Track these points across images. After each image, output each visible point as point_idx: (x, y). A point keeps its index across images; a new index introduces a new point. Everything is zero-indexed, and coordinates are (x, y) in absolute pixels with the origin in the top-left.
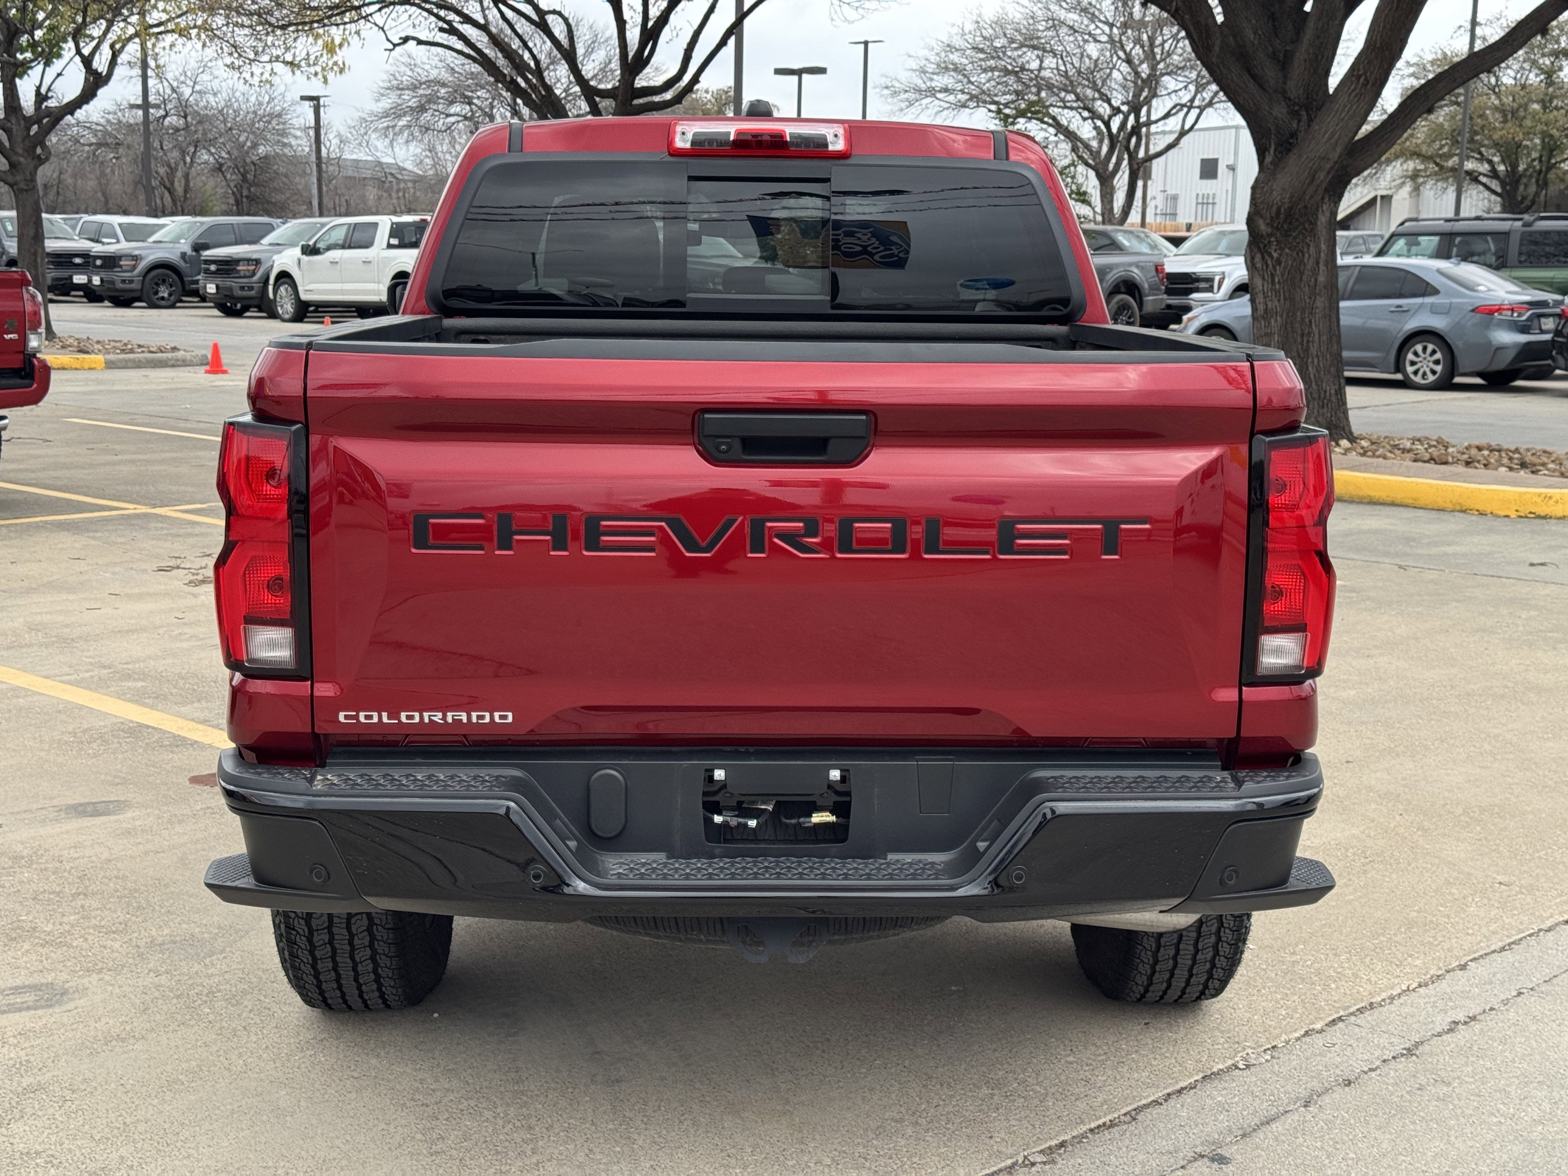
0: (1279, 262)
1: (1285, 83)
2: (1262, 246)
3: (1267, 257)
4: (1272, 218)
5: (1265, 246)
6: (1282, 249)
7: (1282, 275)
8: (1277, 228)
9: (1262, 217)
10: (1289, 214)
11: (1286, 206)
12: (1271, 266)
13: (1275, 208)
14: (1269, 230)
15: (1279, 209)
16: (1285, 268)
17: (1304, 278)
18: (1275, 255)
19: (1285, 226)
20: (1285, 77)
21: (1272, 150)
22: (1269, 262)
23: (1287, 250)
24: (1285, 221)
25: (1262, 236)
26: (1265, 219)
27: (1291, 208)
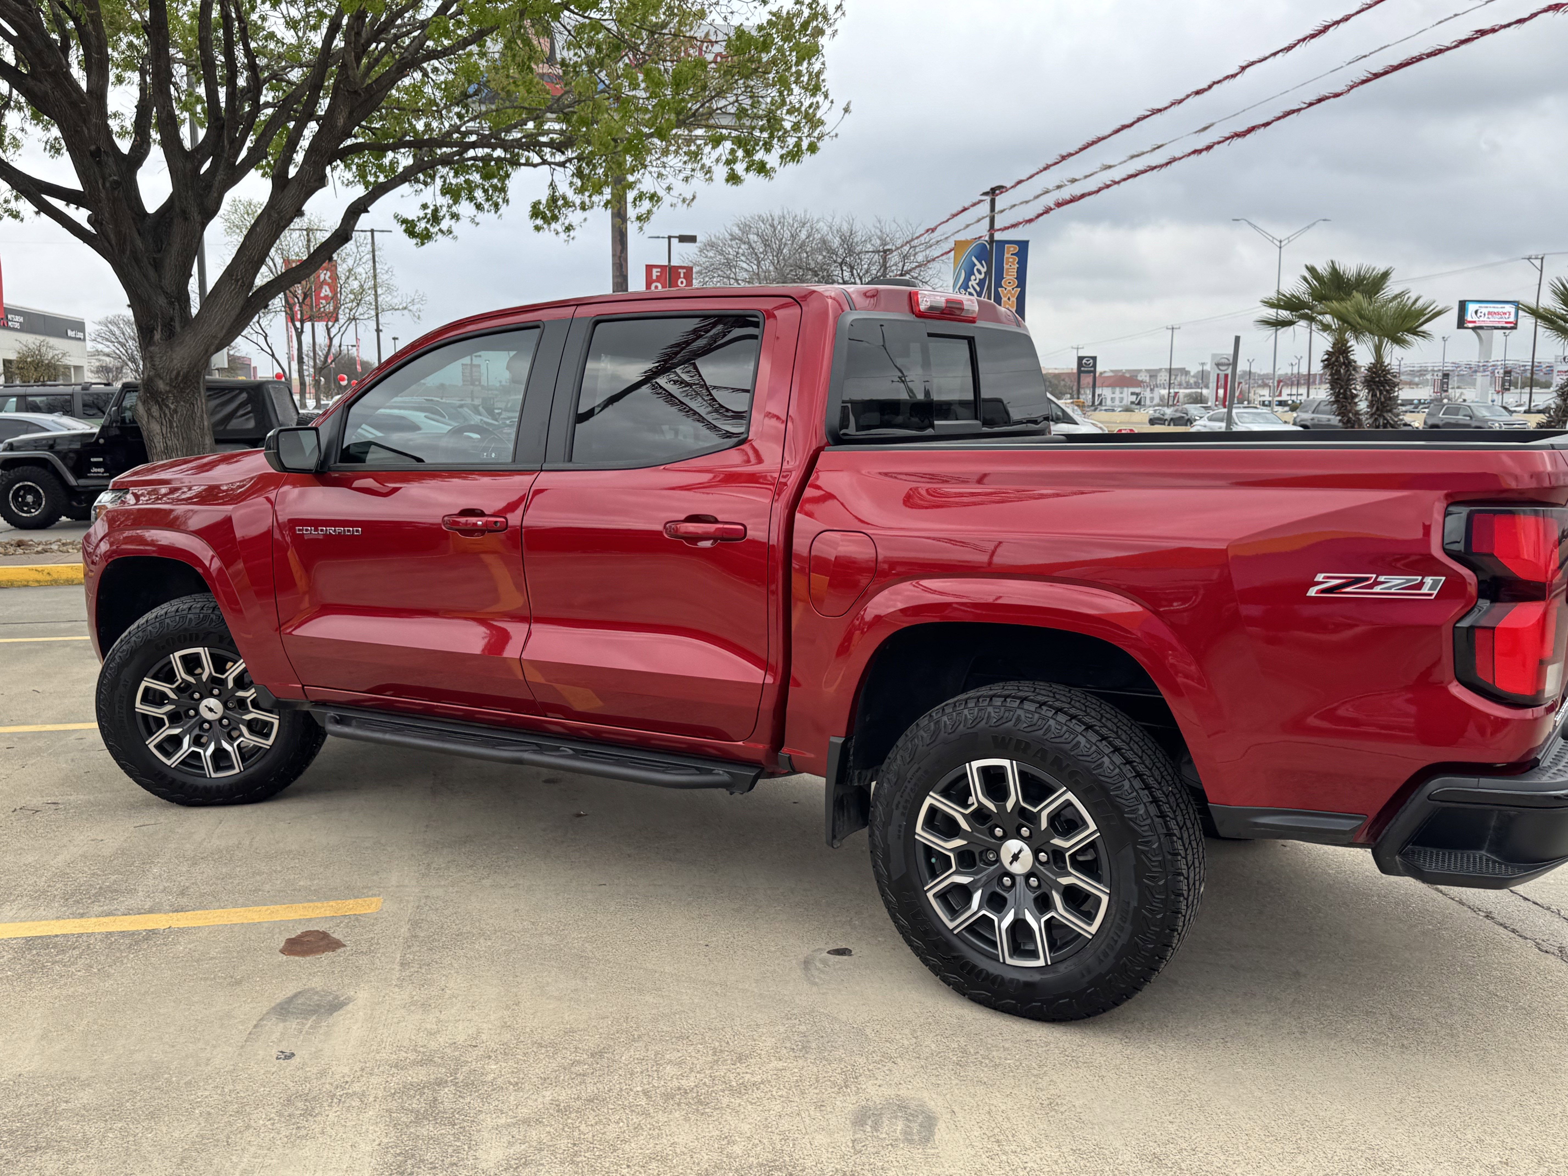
0: (175, 411)
1: (160, 281)
2: (160, 400)
3: (164, 408)
4: (171, 379)
5: (163, 400)
6: (178, 402)
7: (179, 421)
8: (175, 387)
9: (161, 378)
10: (186, 376)
11: (185, 370)
12: (168, 415)
13: (175, 373)
14: (168, 388)
15: (178, 374)
16: (181, 415)
17: (197, 423)
18: (172, 407)
19: (182, 385)
20: (160, 276)
21: (159, 330)
22: (167, 412)
23: (182, 403)
24: (182, 380)
25: (161, 392)
26: (164, 381)
27: (188, 372)
